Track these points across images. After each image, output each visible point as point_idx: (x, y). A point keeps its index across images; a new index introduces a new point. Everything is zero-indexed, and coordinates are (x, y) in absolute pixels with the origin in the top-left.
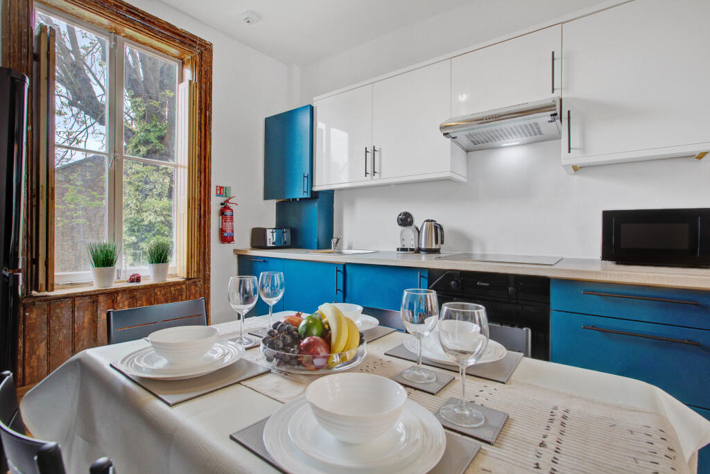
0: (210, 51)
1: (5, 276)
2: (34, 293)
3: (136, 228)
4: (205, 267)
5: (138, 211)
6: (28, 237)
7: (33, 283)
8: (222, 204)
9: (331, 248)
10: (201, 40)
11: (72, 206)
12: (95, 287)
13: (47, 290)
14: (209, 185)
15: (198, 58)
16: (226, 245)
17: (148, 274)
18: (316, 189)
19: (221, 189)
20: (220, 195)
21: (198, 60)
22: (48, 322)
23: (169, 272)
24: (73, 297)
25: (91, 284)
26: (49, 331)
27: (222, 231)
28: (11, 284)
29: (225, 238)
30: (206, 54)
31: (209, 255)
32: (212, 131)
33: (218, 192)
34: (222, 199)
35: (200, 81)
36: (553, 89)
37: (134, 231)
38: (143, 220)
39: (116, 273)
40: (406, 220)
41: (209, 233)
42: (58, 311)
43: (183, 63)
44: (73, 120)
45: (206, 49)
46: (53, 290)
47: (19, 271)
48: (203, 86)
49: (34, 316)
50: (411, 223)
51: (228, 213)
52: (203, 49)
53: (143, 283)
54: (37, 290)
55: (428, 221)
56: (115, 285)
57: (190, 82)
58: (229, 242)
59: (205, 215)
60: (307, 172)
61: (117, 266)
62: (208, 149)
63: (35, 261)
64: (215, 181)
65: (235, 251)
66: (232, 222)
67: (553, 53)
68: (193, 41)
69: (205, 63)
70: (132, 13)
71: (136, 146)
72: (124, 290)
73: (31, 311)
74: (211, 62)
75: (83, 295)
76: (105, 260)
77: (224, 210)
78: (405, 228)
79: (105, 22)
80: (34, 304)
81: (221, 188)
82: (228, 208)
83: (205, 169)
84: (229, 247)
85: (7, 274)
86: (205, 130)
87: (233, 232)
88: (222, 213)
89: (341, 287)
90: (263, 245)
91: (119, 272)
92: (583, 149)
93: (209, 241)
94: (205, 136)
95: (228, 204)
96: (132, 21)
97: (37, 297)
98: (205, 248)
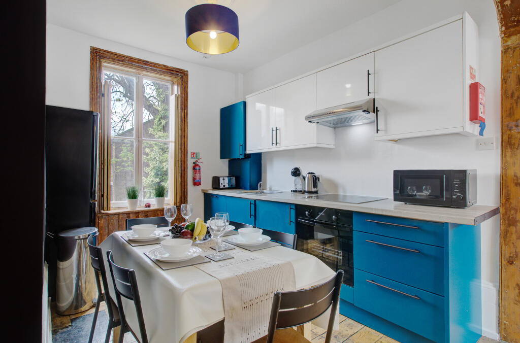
0: (187, 75)
1: (90, 203)
2: (102, 211)
3: (159, 173)
4: (184, 200)
5: (160, 162)
6: (100, 184)
7: (102, 207)
8: (194, 163)
9: (258, 189)
10: (181, 70)
11: (125, 159)
12: (129, 210)
13: (107, 210)
14: (187, 153)
15: (180, 81)
16: (196, 187)
17: (154, 203)
18: (248, 152)
19: (194, 155)
20: (193, 157)
21: (180, 82)
22: (108, 226)
23: (165, 202)
24: (118, 214)
25: (127, 208)
26: (108, 231)
27: (194, 179)
28: (93, 206)
29: (197, 183)
30: (184, 77)
31: (187, 193)
32: (188, 121)
33: (192, 156)
34: (194, 160)
35: (182, 93)
36: (369, 93)
37: (158, 175)
38: (163, 168)
39: (139, 202)
40: (296, 173)
41: (187, 180)
42: (112, 221)
43: (173, 83)
44: (126, 103)
45: (184, 75)
46: (110, 210)
47: (96, 201)
48: (183, 96)
49: (102, 222)
50: (299, 175)
51: (197, 168)
52: (183, 75)
53: (152, 208)
54: (103, 210)
55: (309, 173)
56: (138, 209)
57: (176, 95)
58: (198, 185)
59: (184, 170)
60: (242, 143)
61: (139, 199)
62: (186, 132)
63: (103, 196)
64: (190, 149)
65: (202, 190)
66: (200, 173)
67: (368, 71)
68: (177, 72)
69: (184, 82)
70: (145, 64)
71: (160, 120)
72: (142, 212)
73: (101, 220)
74: (187, 82)
75: (123, 213)
76: (133, 195)
77: (196, 167)
78: (296, 177)
79: (134, 70)
80: (102, 216)
81: (194, 153)
82: (197, 165)
83: (184, 143)
84: (199, 188)
85: (91, 202)
86: (184, 121)
87: (200, 179)
88: (194, 168)
89: (253, 213)
90: (218, 187)
91: (140, 201)
92: (386, 131)
93: (187, 185)
94: (184, 124)
95: (197, 163)
96: (146, 68)
97: (104, 213)
98: (184, 189)
